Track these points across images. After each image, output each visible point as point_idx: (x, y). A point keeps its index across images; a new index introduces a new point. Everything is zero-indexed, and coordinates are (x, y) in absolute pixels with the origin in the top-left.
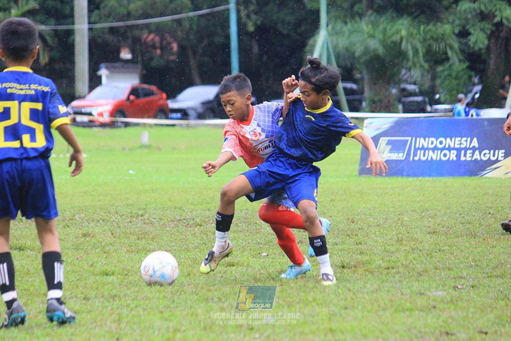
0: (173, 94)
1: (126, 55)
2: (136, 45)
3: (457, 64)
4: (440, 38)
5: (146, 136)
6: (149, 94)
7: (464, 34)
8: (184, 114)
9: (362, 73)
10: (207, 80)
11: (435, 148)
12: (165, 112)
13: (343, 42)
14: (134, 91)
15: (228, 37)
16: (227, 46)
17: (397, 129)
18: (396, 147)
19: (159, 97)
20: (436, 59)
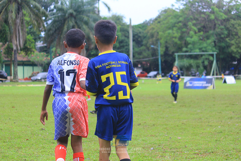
0: (148, 73)
1: (139, 66)
2: (141, 64)
3: (202, 68)
4: (198, 63)
5: (143, 81)
6: (144, 73)
7: (203, 62)
8: (150, 77)
9: (184, 69)
10: (155, 70)
11: (198, 84)
12: (146, 77)
13: (182, 64)
14: (141, 73)
15: (158, 63)
16: (158, 65)
17: (191, 80)
18: (191, 83)
19: (146, 74)
20: (198, 67)
